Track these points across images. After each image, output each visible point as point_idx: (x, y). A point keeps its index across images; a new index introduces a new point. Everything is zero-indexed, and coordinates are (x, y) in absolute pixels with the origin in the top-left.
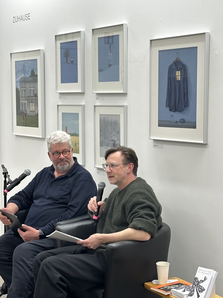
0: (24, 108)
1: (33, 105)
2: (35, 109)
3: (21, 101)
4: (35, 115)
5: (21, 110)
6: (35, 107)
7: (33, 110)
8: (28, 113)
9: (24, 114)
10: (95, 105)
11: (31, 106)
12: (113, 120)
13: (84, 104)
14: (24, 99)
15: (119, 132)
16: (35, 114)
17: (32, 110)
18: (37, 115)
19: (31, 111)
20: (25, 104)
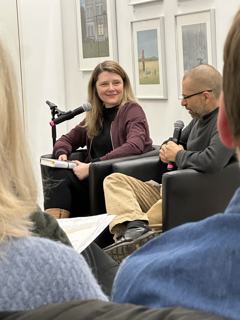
0: (91, 33)
1: (102, 27)
2: (105, 32)
3: (87, 24)
4: (104, 40)
5: (87, 36)
6: (104, 29)
7: (103, 34)
8: (96, 38)
9: (91, 41)
10: (176, 14)
11: (99, 29)
12: (199, 31)
13: (163, 16)
14: (90, 20)
15: (205, 48)
16: (104, 38)
17: (101, 33)
18: (107, 40)
19: (100, 36)
20: (92, 26)
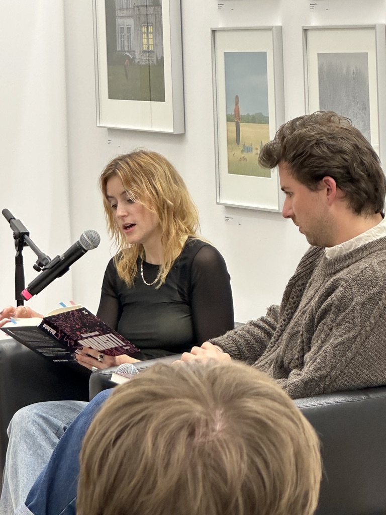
2: (155, 45)
3: (119, 21)
4: (155, 62)
5: (119, 49)
6: (155, 38)
7: (151, 48)
8: (138, 57)
9: (127, 60)
11: (145, 36)
13: (280, 24)
16: (155, 58)
17: (148, 47)
18: (161, 62)
19: (144, 52)
20: (129, 29)
